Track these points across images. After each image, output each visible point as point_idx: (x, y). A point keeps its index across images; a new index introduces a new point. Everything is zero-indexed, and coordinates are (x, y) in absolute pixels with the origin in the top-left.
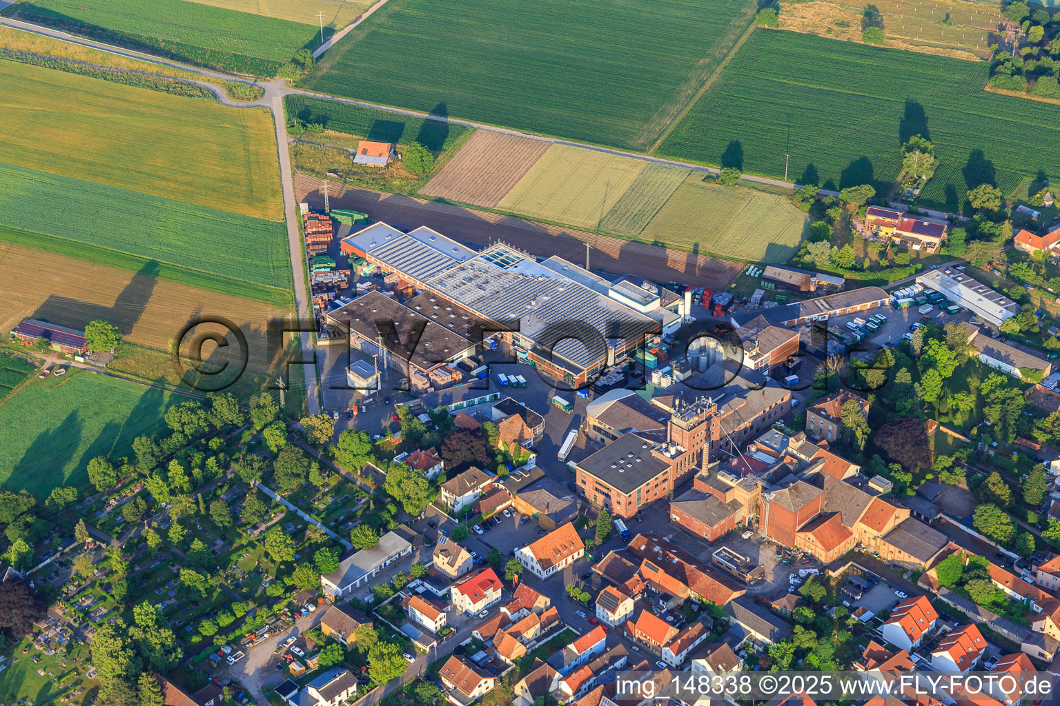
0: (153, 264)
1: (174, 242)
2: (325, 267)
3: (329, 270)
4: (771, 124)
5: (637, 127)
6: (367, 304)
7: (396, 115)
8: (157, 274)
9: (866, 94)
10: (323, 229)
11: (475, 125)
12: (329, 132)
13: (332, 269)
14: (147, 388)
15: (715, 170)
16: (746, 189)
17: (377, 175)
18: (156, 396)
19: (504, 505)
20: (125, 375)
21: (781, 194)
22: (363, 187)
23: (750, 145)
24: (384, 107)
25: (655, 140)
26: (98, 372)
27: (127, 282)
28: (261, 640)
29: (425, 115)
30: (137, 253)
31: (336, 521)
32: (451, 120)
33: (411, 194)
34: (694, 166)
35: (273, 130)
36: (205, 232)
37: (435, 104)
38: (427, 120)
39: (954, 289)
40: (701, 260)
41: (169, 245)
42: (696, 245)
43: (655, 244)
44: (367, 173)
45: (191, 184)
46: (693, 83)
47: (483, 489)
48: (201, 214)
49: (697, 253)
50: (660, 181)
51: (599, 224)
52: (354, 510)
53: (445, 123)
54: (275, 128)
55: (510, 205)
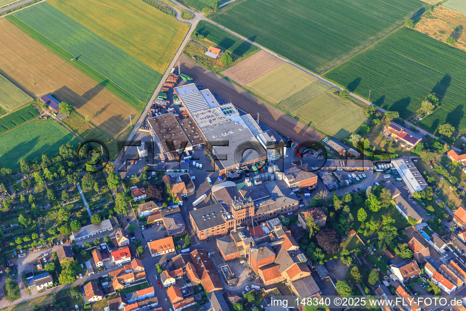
0: (107, 81)
1: (120, 74)
2: (162, 98)
3: (162, 99)
4: (380, 73)
5: (324, 62)
6: (165, 118)
7: (235, 37)
8: (105, 86)
9: (430, 68)
10: (173, 81)
11: (262, 47)
12: (206, 40)
13: (164, 99)
14: (69, 132)
15: (342, 89)
16: (349, 101)
17: (210, 62)
18: (70, 137)
19: (159, 220)
20: (65, 125)
21: (362, 107)
22: (202, 66)
23: (365, 81)
24: (233, 33)
25: (328, 70)
26: (57, 122)
27: (93, 87)
28: (36, 251)
29: (246, 39)
30: (105, 75)
31: (95, 208)
32: (255, 44)
33: (217, 73)
34: (335, 85)
35: (186, 34)
36: (134, 72)
37: (252, 35)
38: (246, 42)
39: (404, 171)
40: (309, 130)
41: (117, 75)
42: (311, 122)
43: (295, 117)
44: (207, 60)
45: (142, 51)
46: (361, 47)
47: (154, 211)
48: (137, 64)
49: (309, 126)
50: (316, 89)
51: (279, 103)
52: (104, 205)
53: (251, 44)
54: (187, 34)
55: (251, 86)
